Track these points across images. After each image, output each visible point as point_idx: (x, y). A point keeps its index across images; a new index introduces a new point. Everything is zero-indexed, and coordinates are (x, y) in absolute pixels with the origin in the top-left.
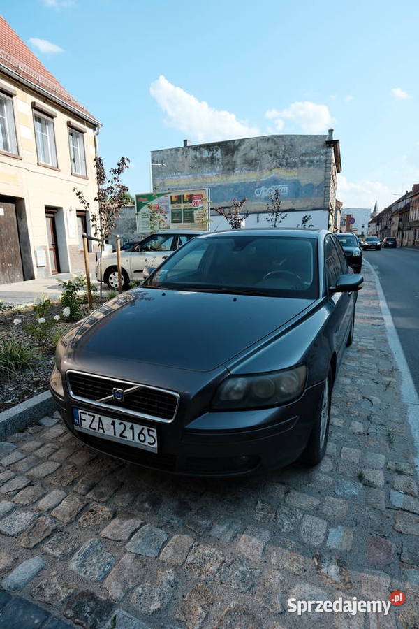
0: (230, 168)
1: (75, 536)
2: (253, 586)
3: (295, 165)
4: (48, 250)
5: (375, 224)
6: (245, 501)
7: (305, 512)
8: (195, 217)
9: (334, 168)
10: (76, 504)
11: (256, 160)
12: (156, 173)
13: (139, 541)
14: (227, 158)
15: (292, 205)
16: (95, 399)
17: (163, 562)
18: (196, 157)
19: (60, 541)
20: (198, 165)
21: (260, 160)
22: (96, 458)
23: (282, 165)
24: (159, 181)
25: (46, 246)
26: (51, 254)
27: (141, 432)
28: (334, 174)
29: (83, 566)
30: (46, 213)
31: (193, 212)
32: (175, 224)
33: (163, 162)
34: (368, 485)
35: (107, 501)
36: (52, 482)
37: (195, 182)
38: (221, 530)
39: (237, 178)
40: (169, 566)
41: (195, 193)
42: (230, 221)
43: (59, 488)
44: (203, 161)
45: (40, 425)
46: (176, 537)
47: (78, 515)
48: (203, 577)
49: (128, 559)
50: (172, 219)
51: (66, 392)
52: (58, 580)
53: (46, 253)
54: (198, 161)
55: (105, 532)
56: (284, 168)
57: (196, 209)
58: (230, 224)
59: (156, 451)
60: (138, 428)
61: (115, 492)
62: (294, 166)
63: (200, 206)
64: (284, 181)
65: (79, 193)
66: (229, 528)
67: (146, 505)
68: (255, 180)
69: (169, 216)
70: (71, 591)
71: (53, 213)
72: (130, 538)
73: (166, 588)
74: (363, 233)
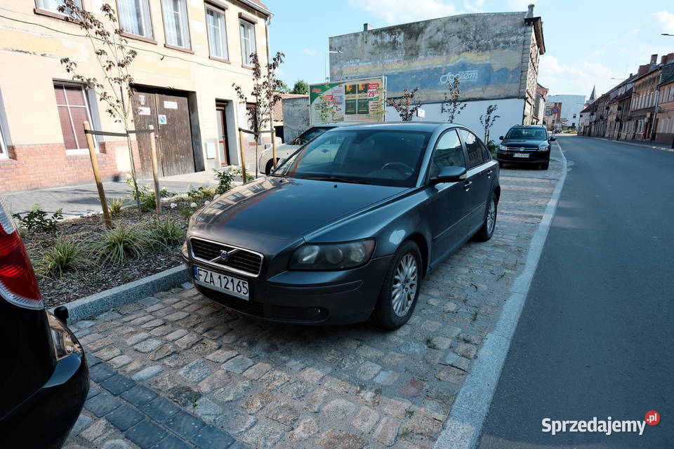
0: (413, 53)
1: (188, 357)
2: (303, 396)
3: (488, 48)
4: (218, 144)
5: (589, 113)
6: (323, 348)
7: (366, 359)
8: (370, 108)
9: (534, 49)
10: (194, 338)
11: (443, 43)
12: (334, 61)
13: (232, 363)
14: (410, 43)
15: (482, 93)
16: (209, 259)
17: (245, 377)
18: (376, 42)
19: (176, 359)
20: (377, 51)
21: (447, 43)
22: (218, 312)
23: (471, 48)
24: (336, 69)
25: (216, 139)
26: (221, 147)
27: (238, 285)
28: (533, 56)
29: (188, 373)
30: (217, 106)
31: (368, 102)
32: (349, 116)
33: (341, 48)
34: (433, 347)
35: (217, 339)
36: (180, 324)
37: (375, 69)
38: (295, 363)
39: (419, 64)
40: (247, 379)
41: (370, 82)
42: (400, 112)
43: (184, 328)
44: (384, 46)
45: (181, 287)
46: (259, 364)
47: (193, 345)
48: (270, 388)
49: (220, 373)
50: (346, 110)
51: (190, 254)
52: (169, 379)
53: (216, 146)
54: (378, 47)
55: (210, 357)
56: (474, 51)
57: (371, 100)
58: (401, 115)
59: (248, 300)
60: (236, 281)
61: (225, 334)
62: (486, 49)
63: (376, 95)
64: (474, 66)
65: (238, 88)
66: (301, 363)
67: (245, 344)
68: (439, 66)
69: (343, 107)
70: (176, 385)
71: (223, 105)
72: (225, 362)
73: (241, 390)
74: (573, 124)
